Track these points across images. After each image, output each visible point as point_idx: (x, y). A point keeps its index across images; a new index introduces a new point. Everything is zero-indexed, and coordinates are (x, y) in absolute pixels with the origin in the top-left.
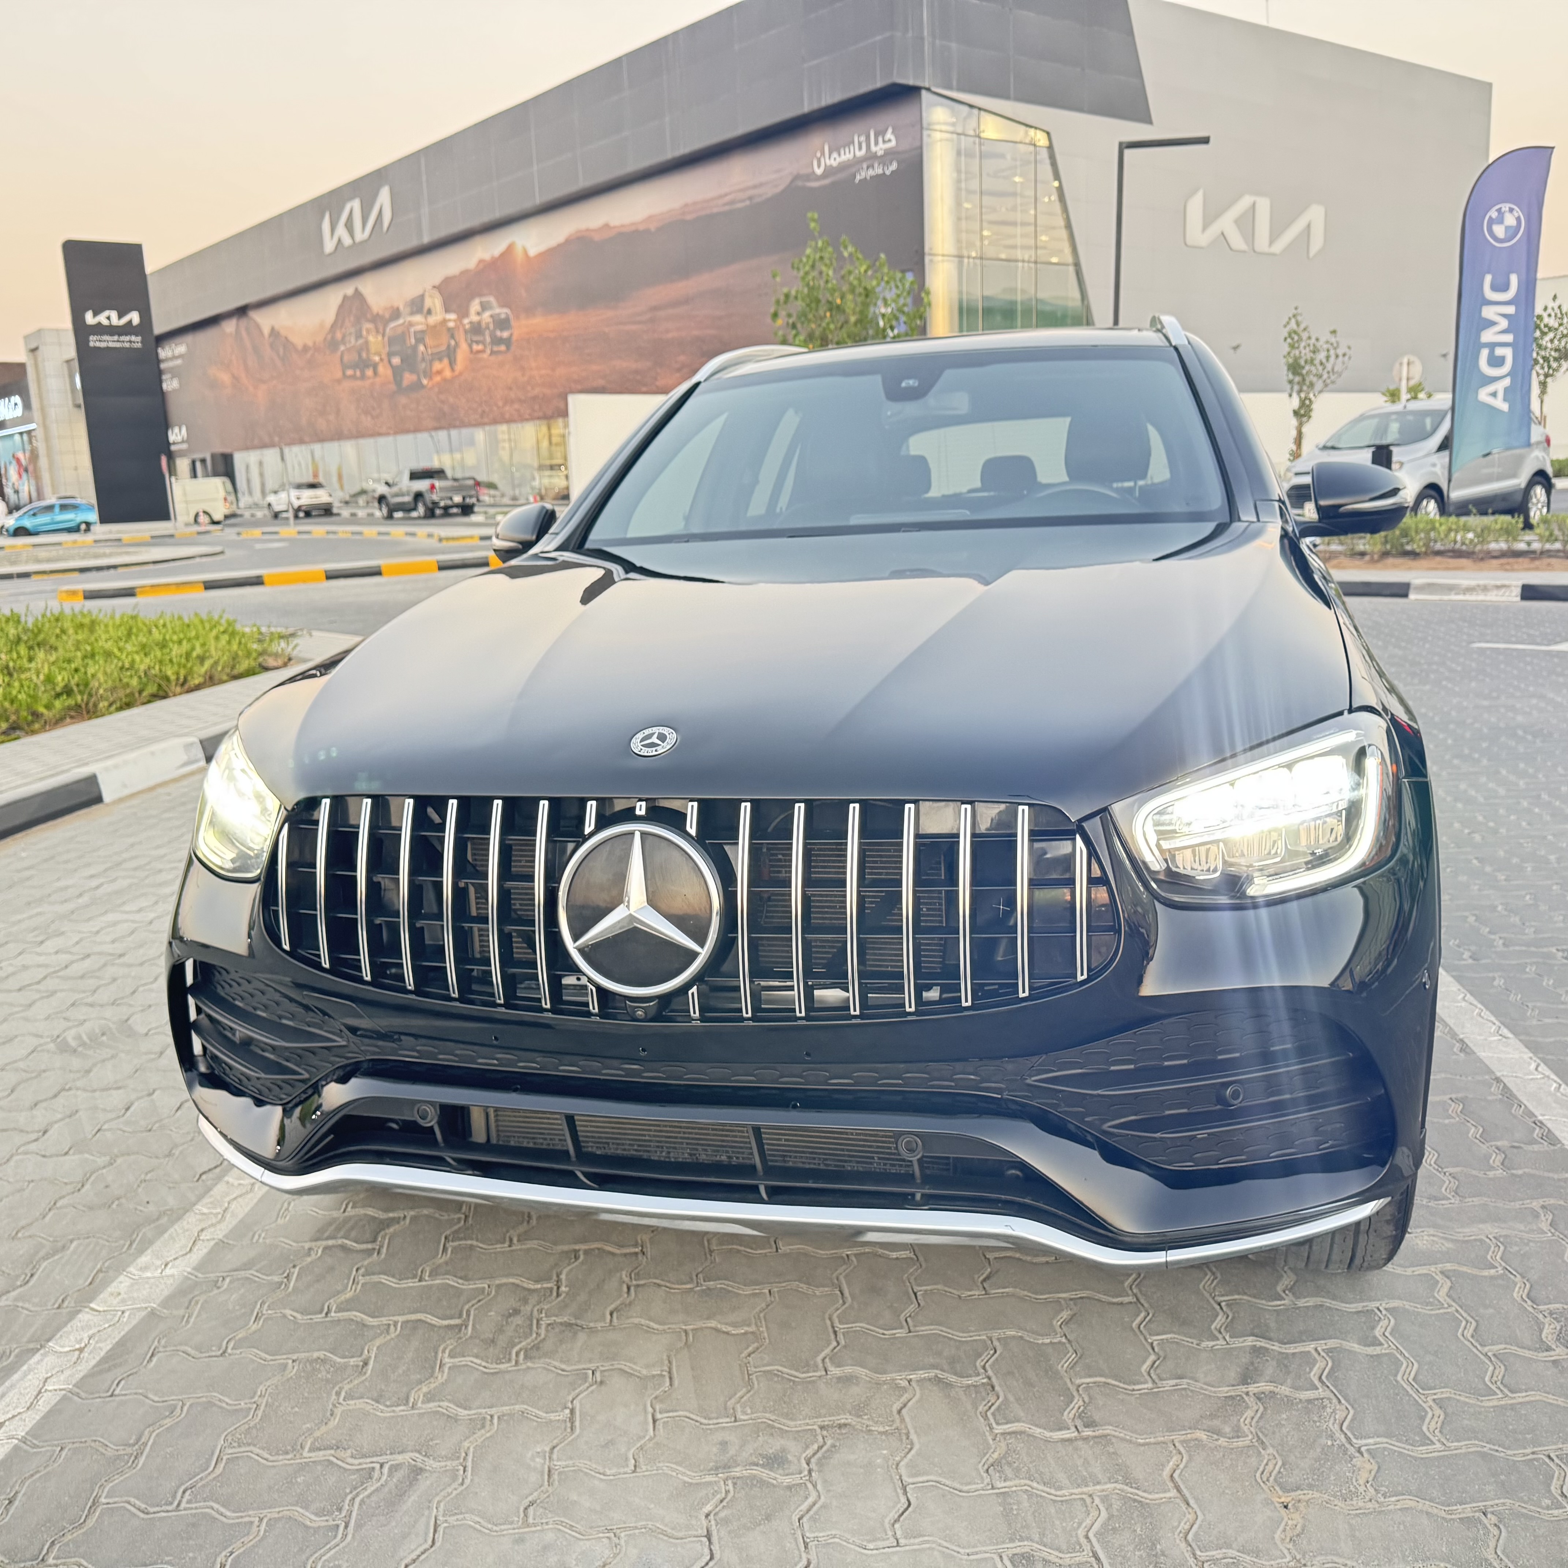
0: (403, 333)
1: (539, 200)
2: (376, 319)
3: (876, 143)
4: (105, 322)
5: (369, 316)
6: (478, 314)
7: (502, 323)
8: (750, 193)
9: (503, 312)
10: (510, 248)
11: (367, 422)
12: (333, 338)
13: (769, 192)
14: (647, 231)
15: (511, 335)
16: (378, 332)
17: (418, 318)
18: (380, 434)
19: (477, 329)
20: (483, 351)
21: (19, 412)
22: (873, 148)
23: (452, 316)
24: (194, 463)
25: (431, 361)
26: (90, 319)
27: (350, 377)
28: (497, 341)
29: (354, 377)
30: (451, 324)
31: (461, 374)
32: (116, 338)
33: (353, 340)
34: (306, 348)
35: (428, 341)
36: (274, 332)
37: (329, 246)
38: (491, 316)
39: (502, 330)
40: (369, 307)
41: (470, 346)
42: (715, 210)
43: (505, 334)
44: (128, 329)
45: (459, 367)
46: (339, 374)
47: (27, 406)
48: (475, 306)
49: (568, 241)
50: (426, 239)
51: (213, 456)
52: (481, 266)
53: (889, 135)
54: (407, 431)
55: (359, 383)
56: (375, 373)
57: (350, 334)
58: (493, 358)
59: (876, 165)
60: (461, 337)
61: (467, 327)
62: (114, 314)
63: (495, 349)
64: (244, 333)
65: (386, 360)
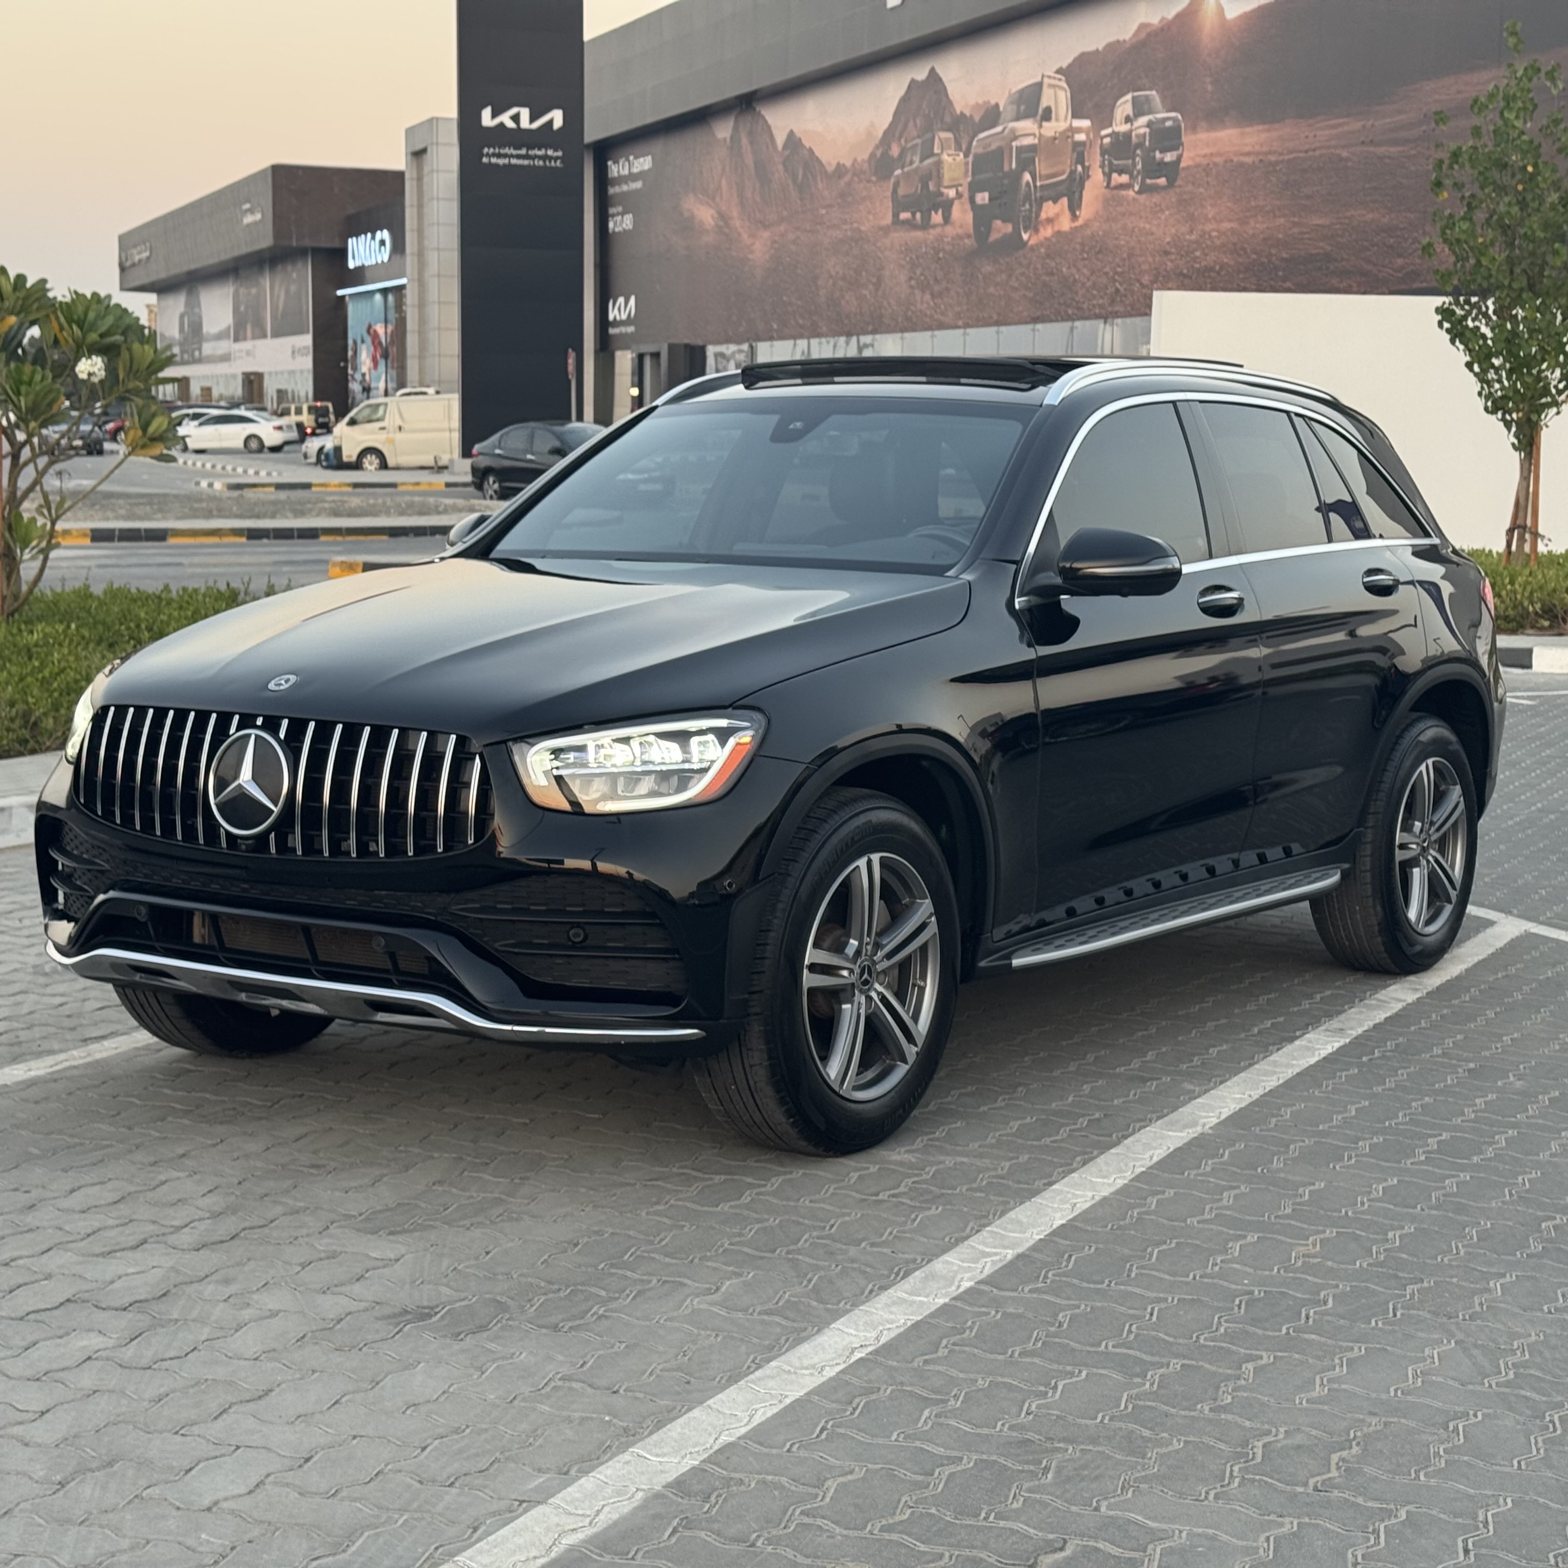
0: (1000, 151)
2: (959, 124)
4: (511, 124)
5: (948, 119)
6: (1128, 120)
7: (1169, 138)
9: (1167, 117)
11: (923, 301)
12: (885, 154)
15: (1179, 158)
16: (959, 147)
17: (1027, 125)
18: (942, 326)
19: (1122, 145)
20: (1128, 186)
21: (384, 255)
23: (1085, 123)
24: (641, 357)
25: (1040, 202)
26: (487, 119)
27: (905, 222)
28: (1156, 169)
29: (910, 225)
30: (1081, 137)
31: (1086, 225)
32: (523, 151)
33: (917, 159)
34: (840, 170)
35: (1041, 167)
36: (793, 141)
38: (1149, 125)
39: (1163, 151)
40: (950, 103)
41: (1108, 177)
43: (1169, 157)
44: (545, 136)
45: (1085, 213)
46: (888, 220)
47: (398, 247)
48: (1124, 106)
51: (672, 348)
52: (1143, 35)
54: (987, 324)
55: (919, 234)
56: (947, 219)
57: (914, 148)
58: (1142, 198)
60: (1095, 160)
61: (1107, 141)
62: (525, 113)
63: (1149, 182)
64: (745, 141)
65: (966, 195)
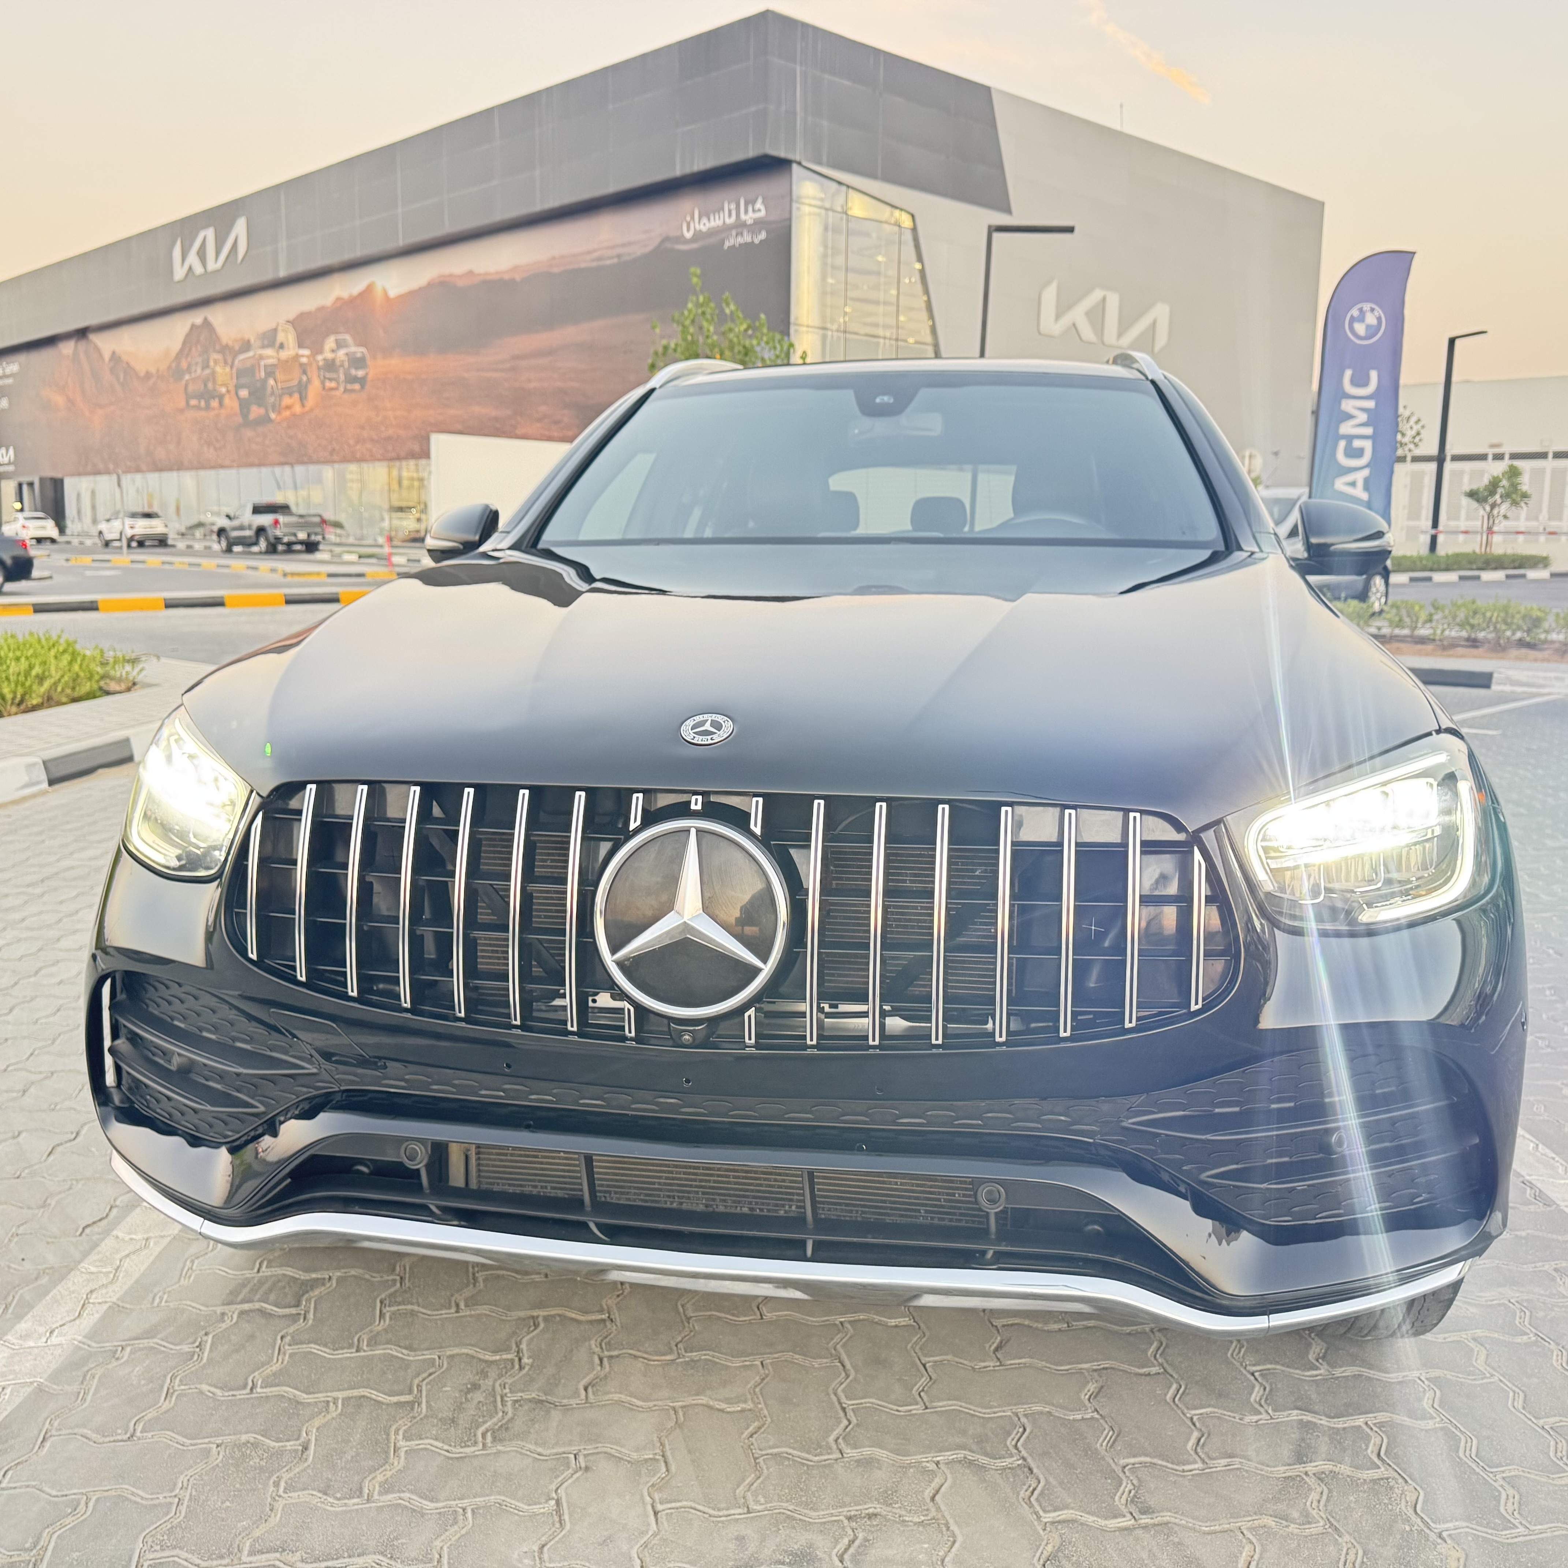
0: (253, 366)
1: (402, 242)
2: (225, 350)
3: (746, 212)
5: (217, 347)
6: (333, 351)
7: (358, 362)
8: (620, 250)
9: (359, 351)
10: (370, 289)
11: (209, 454)
12: (178, 366)
13: (638, 251)
14: (512, 281)
15: (367, 374)
16: (226, 362)
17: (269, 352)
18: (222, 467)
19: (330, 366)
20: (336, 389)
22: (743, 217)
23: (306, 352)
24: (20, 485)
25: (280, 396)
27: (194, 407)
28: (354, 380)
29: (197, 407)
30: (304, 360)
31: (311, 410)
33: (199, 371)
34: (148, 375)
35: (279, 375)
36: (115, 357)
37: (179, 273)
38: (347, 354)
39: (357, 368)
40: (218, 338)
41: (323, 383)
42: (583, 265)
43: (360, 373)
45: (310, 402)
46: (182, 404)
48: (330, 343)
49: (430, 285)
50: (282, 273)
51: (42, 480)
52: (339, 304)
53: (759, 205)
54: (251, 465)
55: (203, 413)
56: (221, 404)
57: (197, 364)
58: (346, 396)
59: (745, 233)
60: (314, 373)
61: (321, 363)
63: (349, 387)
64: (82, 357)
65: (233, 392)
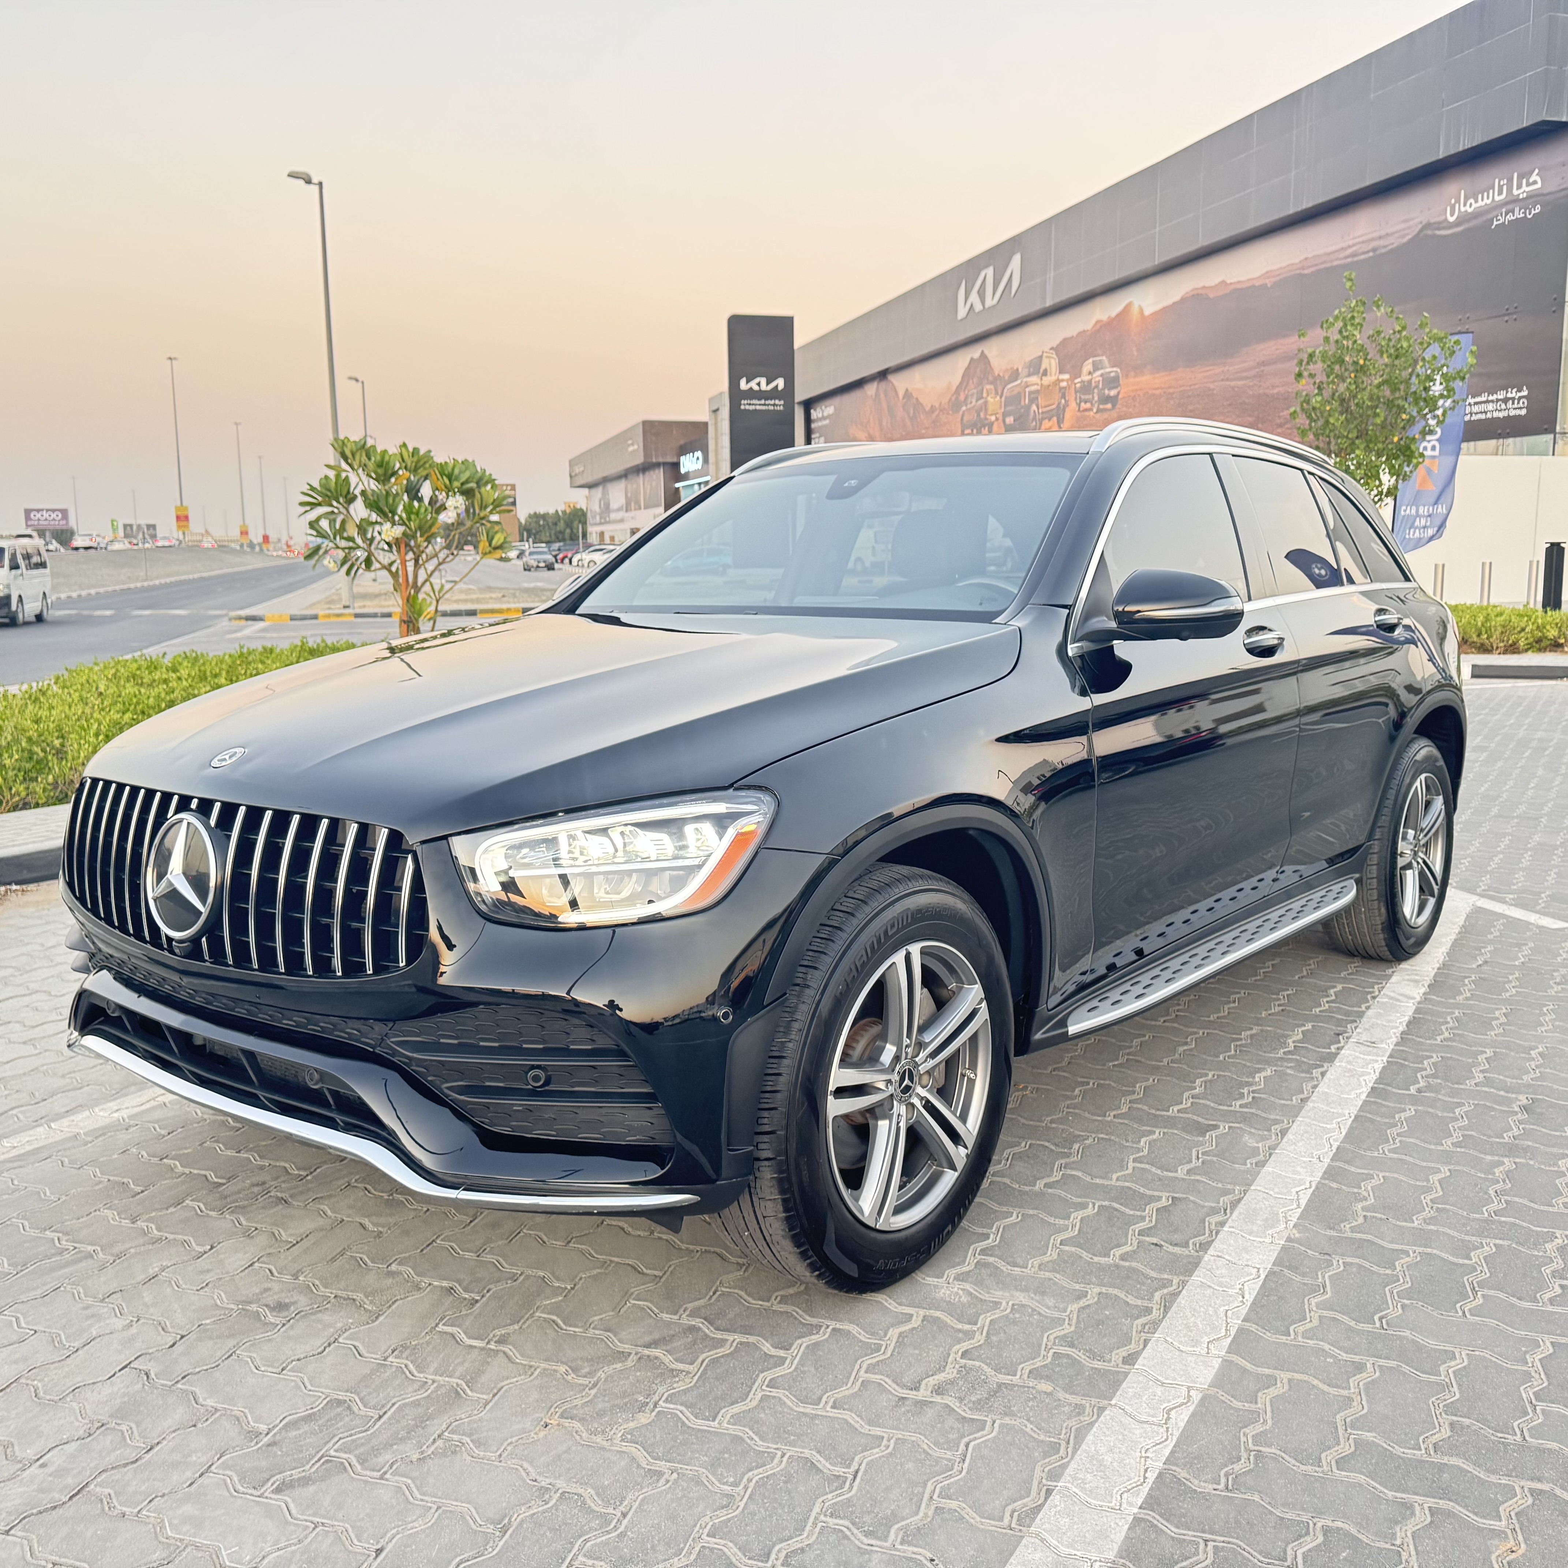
0: (1019, 393)
1: (1159, 259)
2: (997, 380)
3: (1519, 187)
4: (756, 388)
5: (991, 378)
6: (1090, 373)
7: (1112, 382)
8: (1374, 244)
9: (1112, 371)
10: (1127, 308)
12: (957, 399)
13: (1395, 242)
14: (1264, 287)
15: (1119, 393)
16: (997, 393)
17: (1034, 379)
19: (1087, 388)
20: (1090, 410)
21: (699, 465)
22: (1515, 192)
23: (1066, 376)
25: (1041, 420)
26: (743, 385)
27: (968, 435)
28: (1106, 399)
30: (1064, 384)
32: (763, 402)
33: (974, 401)
34: (933, 409)
35: (1041, 401)
36: (908, 394)
37: (962, 312)
38: (1102, 375)
39: (1109, 389)
40: (992, 369)
41: (1079, 405)
42: (1336, 263)
43: (1113, 393)
44: (774, 394)
45: (1066, 425)
46: (959, 433)
47: (706, 460)
48: (1088, 366)
49: (1183, 300)
50: (1049, 303)
52: (1098, 326)
53: (1535, 177)
56: (990, 432)
57: (972, 395)
58: (1098, 416)
59: (1517, 210)
60: (1071, 396)
61: (1078, 385)
62: (763, 381)
63: (1101, 407)
64: (882, 396)
65: (1001, 418)
